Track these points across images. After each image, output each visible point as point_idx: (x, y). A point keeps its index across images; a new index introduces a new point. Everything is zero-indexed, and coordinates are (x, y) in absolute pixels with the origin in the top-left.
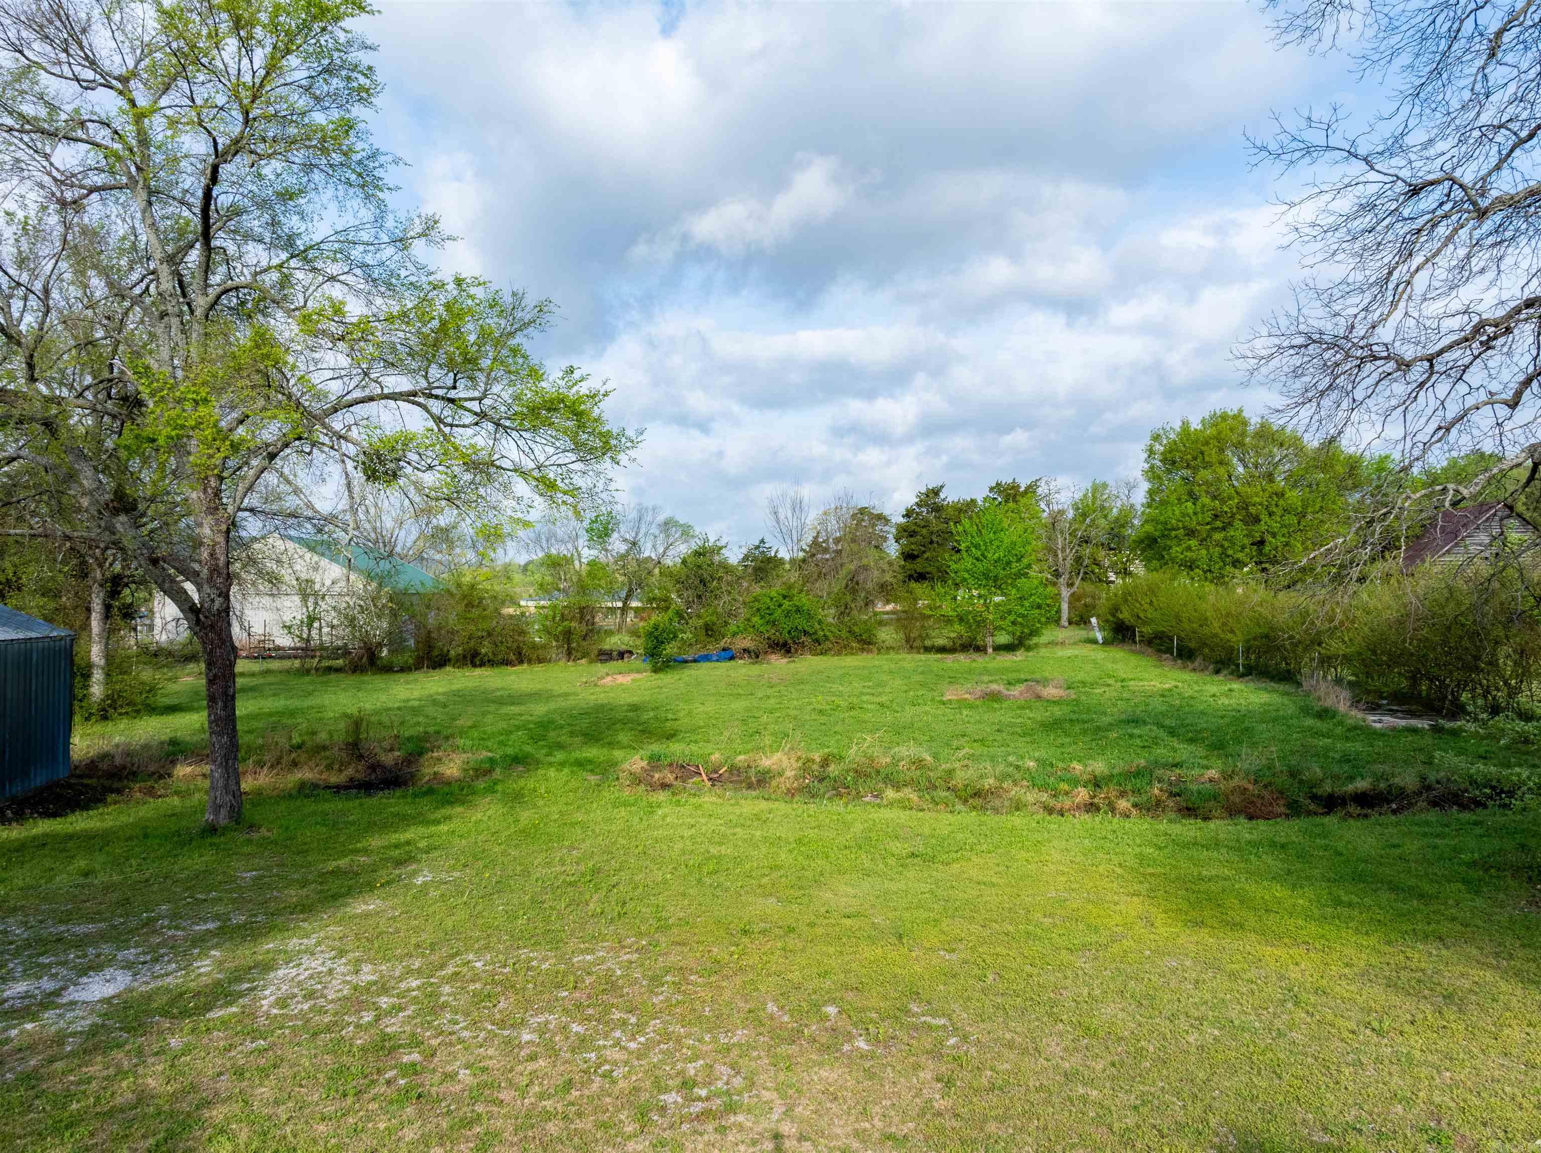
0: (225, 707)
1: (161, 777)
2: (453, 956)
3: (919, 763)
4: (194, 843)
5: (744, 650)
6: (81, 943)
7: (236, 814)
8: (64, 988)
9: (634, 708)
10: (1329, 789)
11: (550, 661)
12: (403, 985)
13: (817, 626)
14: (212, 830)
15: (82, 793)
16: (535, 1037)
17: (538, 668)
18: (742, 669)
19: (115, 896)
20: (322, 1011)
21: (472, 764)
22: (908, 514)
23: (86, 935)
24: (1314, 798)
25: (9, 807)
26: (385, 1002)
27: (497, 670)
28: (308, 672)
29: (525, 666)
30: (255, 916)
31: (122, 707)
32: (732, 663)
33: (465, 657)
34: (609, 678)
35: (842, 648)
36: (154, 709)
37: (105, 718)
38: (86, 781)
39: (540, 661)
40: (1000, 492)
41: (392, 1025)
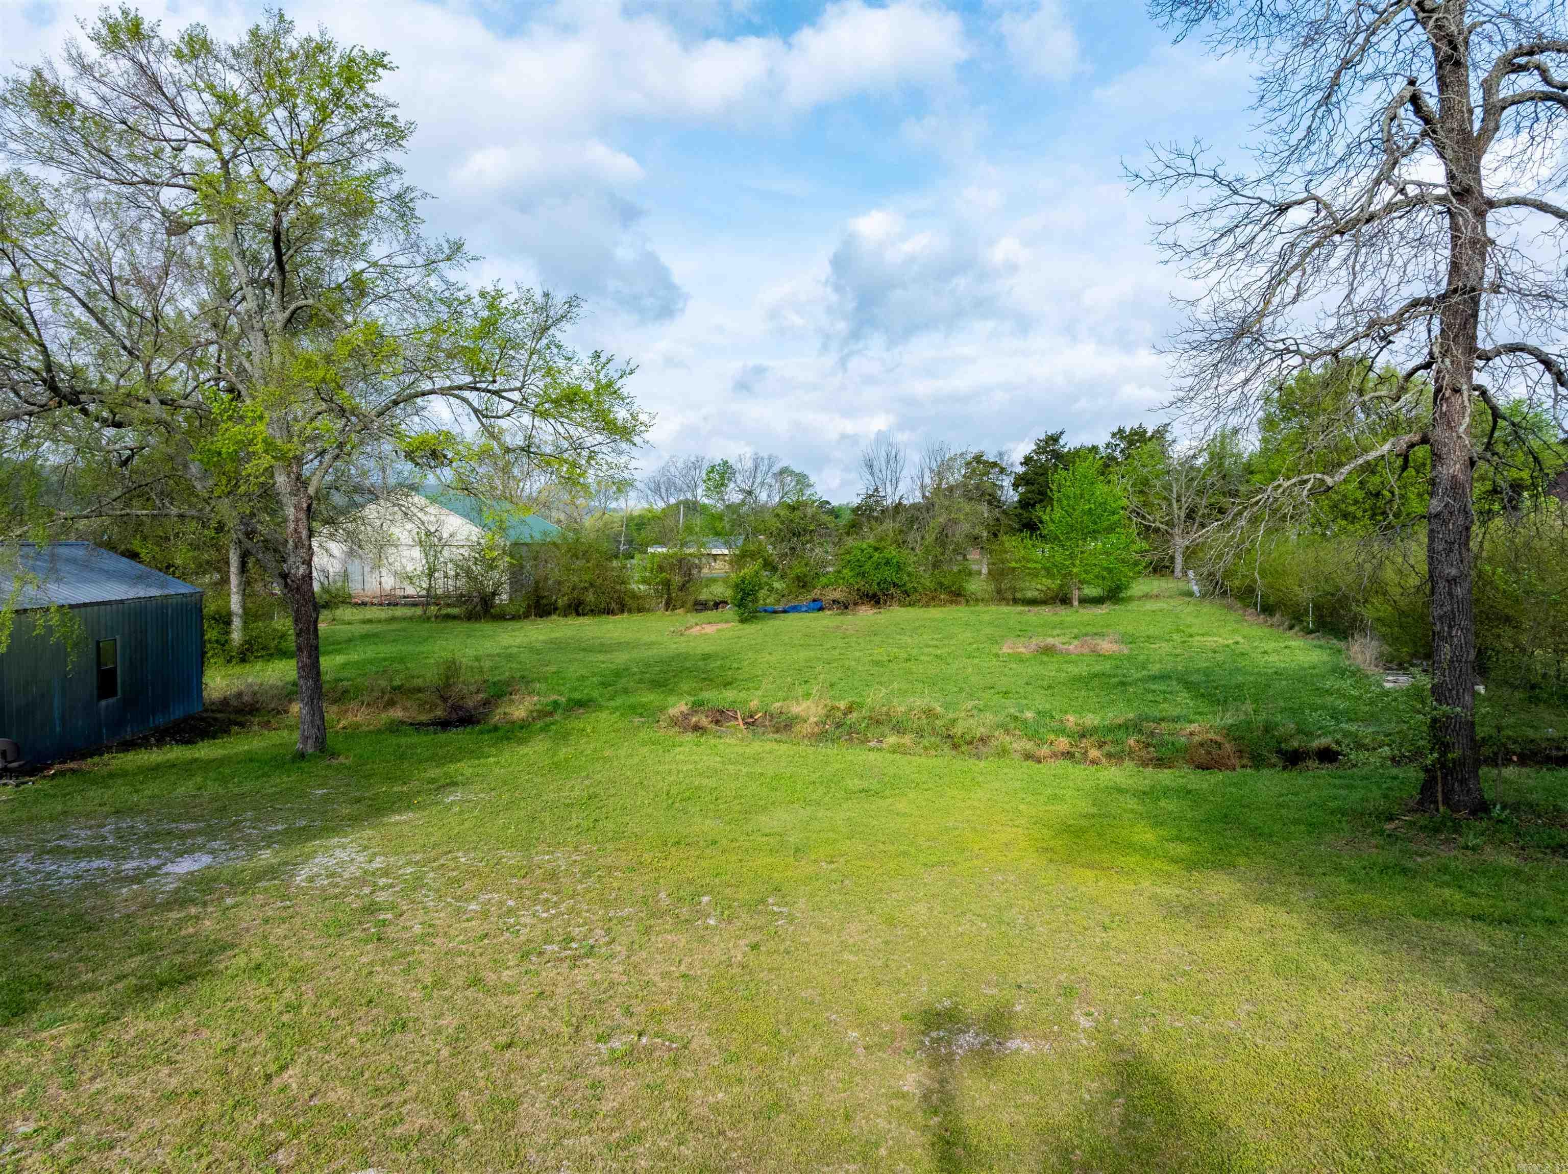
0: (310, 656)
1: (279, 713)
2: (447, 853)
3: (929, 713)
4: (286, 767)
5: (834, 601)
6: (183, 836)
7: (321, 745)
8: (165, 864)
9: (706, 657)
10: (1296, 744)
11: (648, 610)
12: (400, 872)
13: (906, 578)
14: (302, 756)
15: (211, 725)
16: (478, 908)
17: (636, 617)
18: (827, 619)
19: (216, 805)
20: (336, 885)
21: (538, 707)
22: (1027, 461)
23: (189, 831)
24: (1279, 752)
25: (153, 735)
26: (382, 882)
27: (597, 619)
28: (429, 618)
29: (626, 615)
30: (314, 821)
31: (257, 651)
32: (821, 613)
33: (570, 606)
34: (698, 628)
35: (931, 600)
36: (285, 653)
37: (243, 660)
38: (218, 715)
39: (640, 610)
40: (1122, 438)
41: (382, 897)
